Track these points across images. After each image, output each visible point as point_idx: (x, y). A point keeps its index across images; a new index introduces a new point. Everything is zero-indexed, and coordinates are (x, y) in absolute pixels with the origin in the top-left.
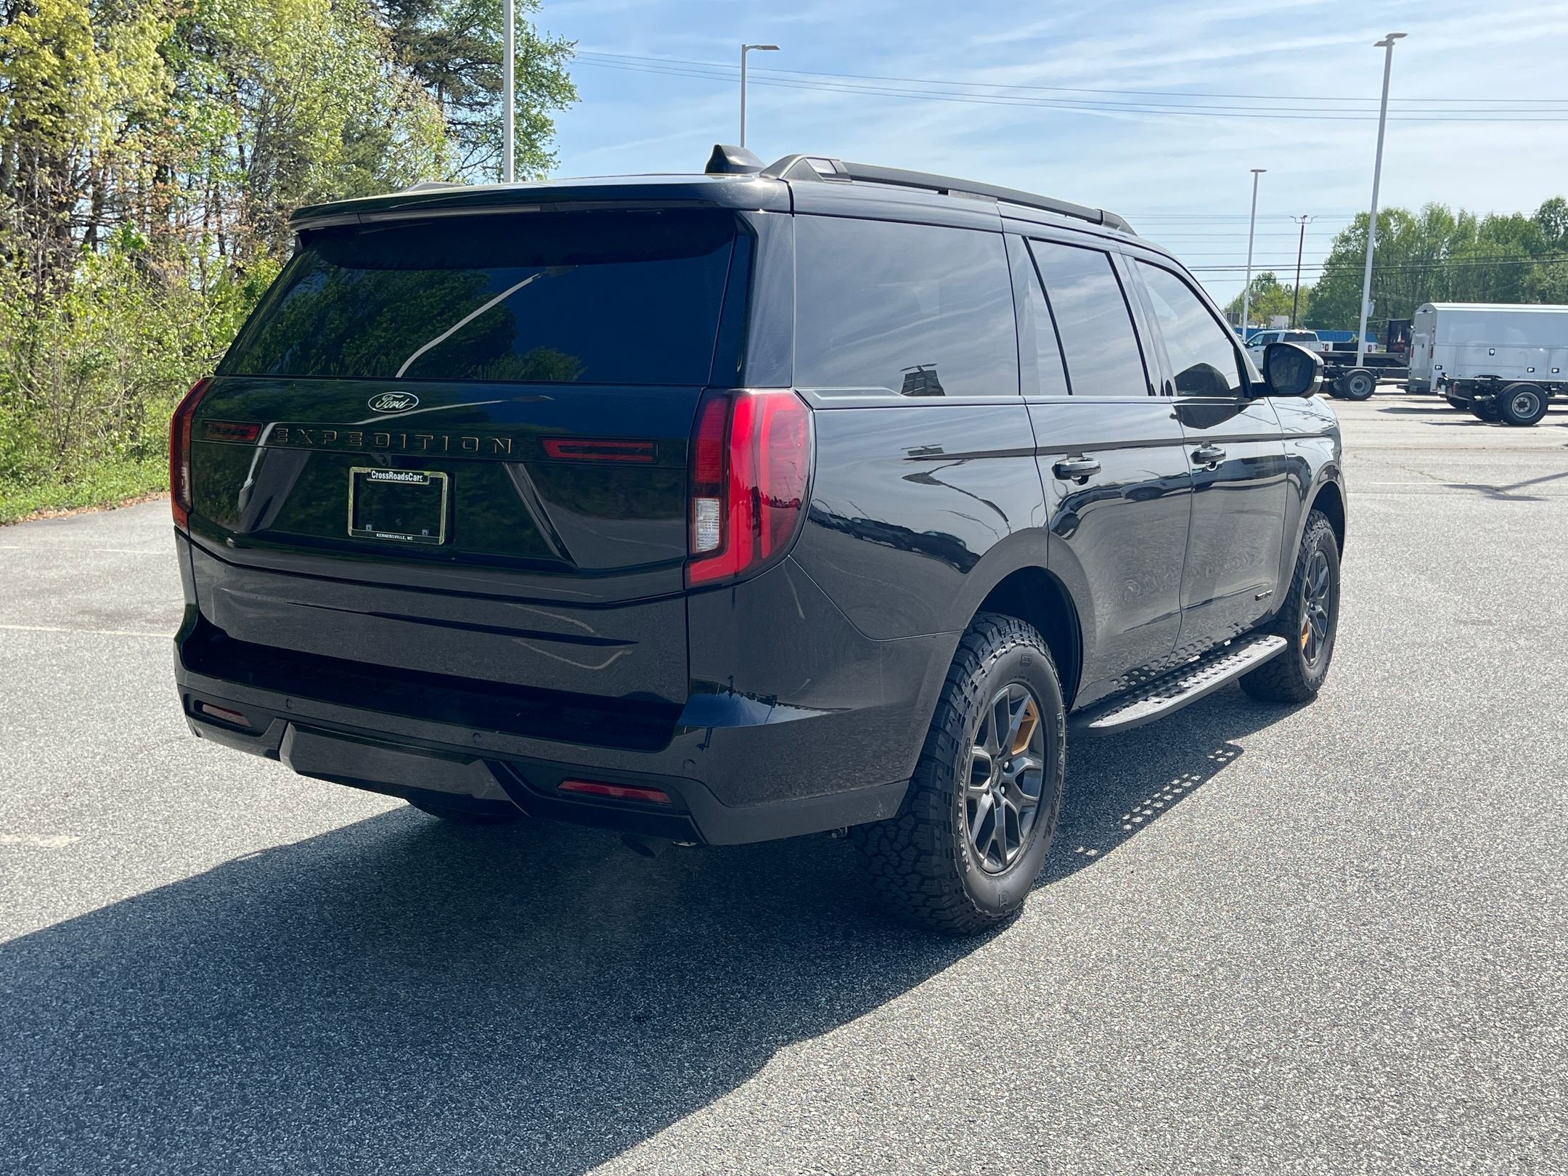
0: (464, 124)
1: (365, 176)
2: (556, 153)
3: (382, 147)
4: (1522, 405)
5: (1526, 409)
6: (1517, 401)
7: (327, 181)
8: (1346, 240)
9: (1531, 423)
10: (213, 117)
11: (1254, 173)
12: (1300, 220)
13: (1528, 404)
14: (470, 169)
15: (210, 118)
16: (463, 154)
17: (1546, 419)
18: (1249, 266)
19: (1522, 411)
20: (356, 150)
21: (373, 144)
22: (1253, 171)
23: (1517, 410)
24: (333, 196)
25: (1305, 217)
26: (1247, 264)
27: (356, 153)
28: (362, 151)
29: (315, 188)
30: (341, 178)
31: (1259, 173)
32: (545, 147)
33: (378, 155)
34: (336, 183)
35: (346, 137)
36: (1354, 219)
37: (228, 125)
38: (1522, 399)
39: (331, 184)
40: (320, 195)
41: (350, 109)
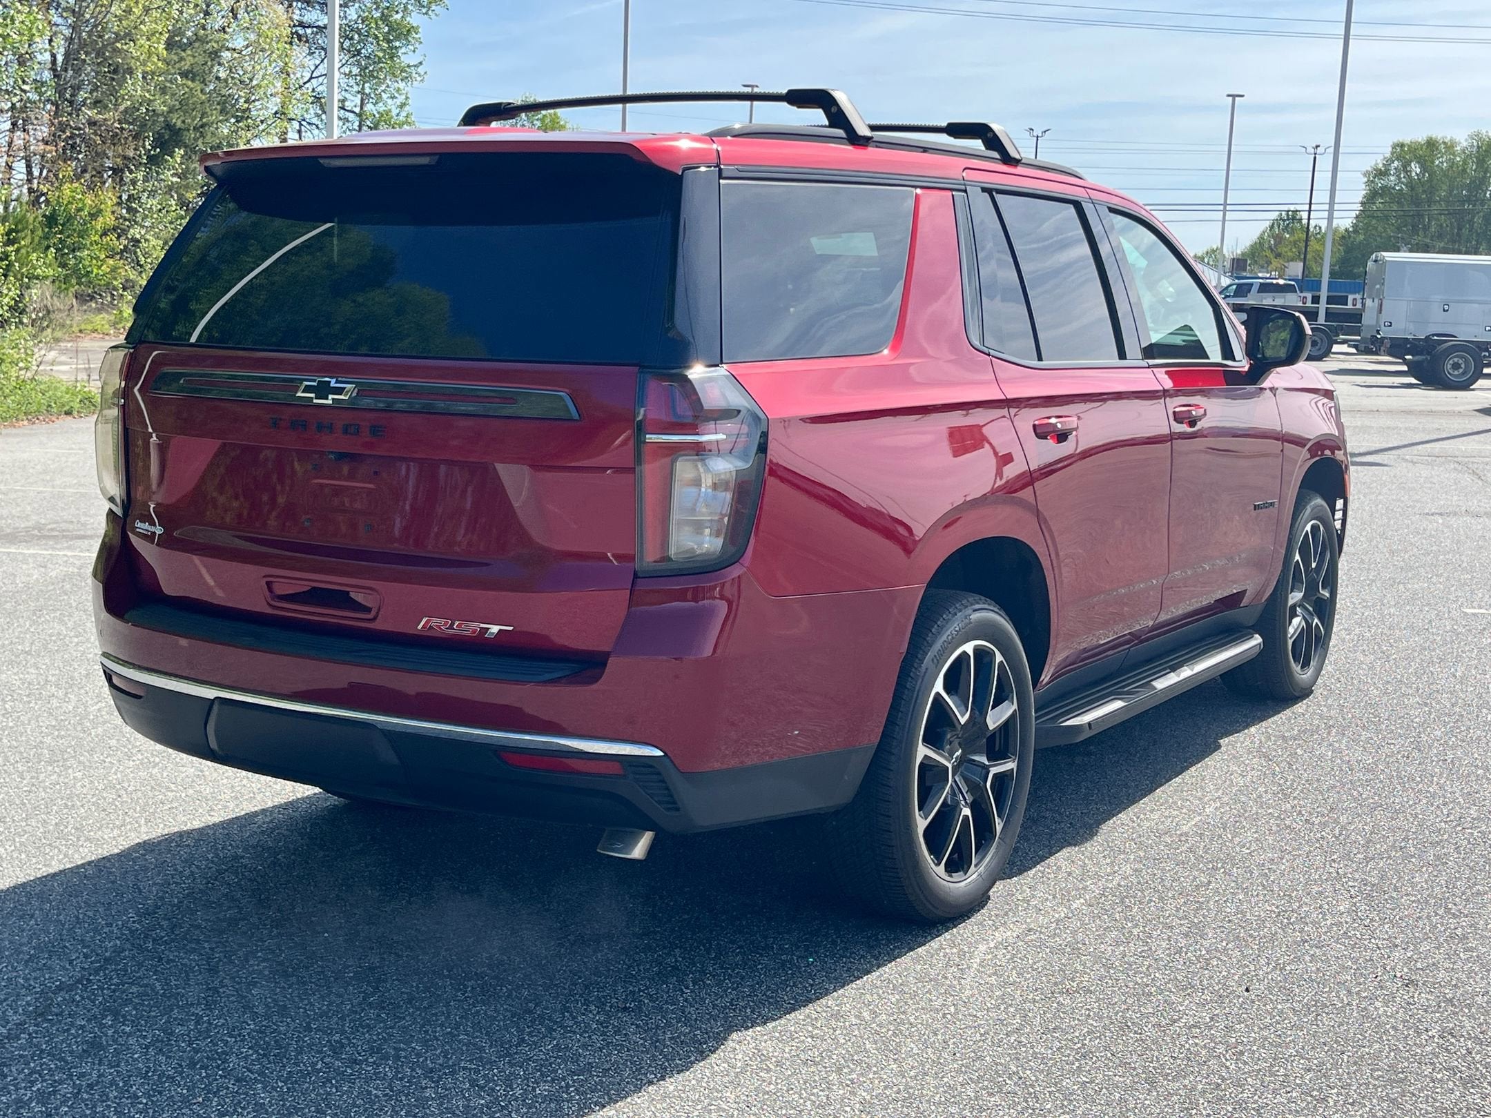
0: (316, 27)
1: (191, 89)
2: (421, 63)
3: (215, 55)
4: (1456, 366)
5: (1461, 371)
6: (1451, 362)
7: (147, 95)
8: (1381, 173)
9: (1465, 386)
10: (17, 22)
11: (1231, 98)
12: (1313, 151)
13: (1463, 366)
14: (321, 79)
15: (14, 23)
16: (311, 63)
17: (1481, 383)
18: (1225, 204)
19: (1456, 373)
20: (182, 59)
21: (205, 52)
22: (1229, 96)
23: (1451, 371)
24: (154, 111)
25: (1317, 146)
26: (1222, 202)
27: (183, 63)
28: (190, 60)
29: (133, 103)
30: (164, 91)
31: (1237, 98)
32: (407, 57)
33: (209, 63)
34: (157, 97)
35: (170, 45)
36: (1390, 149)
37: (34, 31)
38: (1456, 360)
39: (152, 98)
40: (138, 110)
41: (175, 14)
